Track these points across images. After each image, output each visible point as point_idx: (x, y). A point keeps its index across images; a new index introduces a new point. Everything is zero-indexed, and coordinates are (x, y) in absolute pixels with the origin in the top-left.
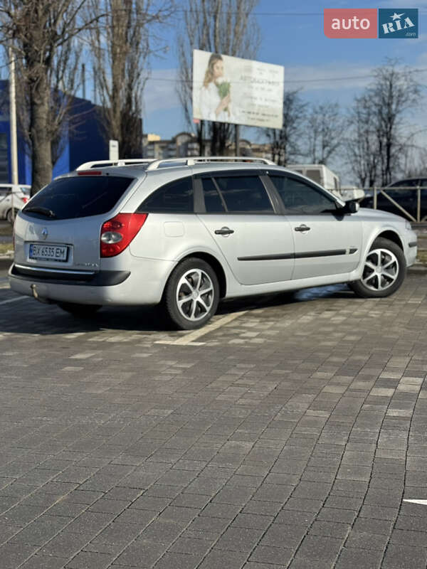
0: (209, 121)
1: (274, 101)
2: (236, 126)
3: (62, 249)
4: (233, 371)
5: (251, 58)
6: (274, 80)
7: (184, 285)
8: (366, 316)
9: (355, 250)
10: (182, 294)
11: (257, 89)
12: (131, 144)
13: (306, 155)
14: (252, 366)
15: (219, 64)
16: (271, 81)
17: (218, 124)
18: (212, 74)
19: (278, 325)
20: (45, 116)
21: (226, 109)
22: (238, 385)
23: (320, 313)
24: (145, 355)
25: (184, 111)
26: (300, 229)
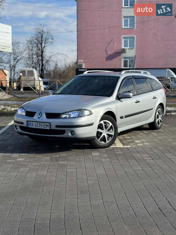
1: (8, 41)
6: (8, 32)
11: (1, 35)
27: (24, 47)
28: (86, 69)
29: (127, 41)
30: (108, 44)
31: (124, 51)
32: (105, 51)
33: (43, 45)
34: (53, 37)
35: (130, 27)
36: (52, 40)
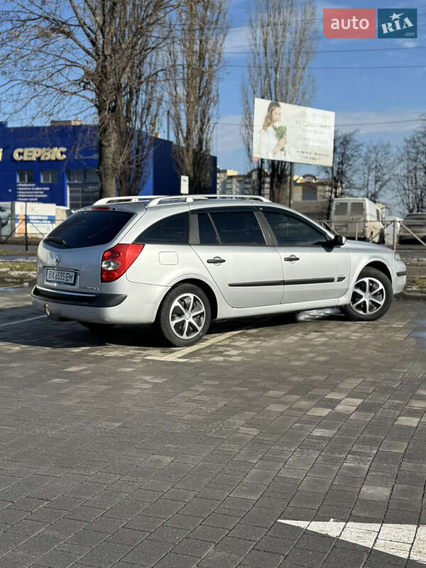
0: (269, 160)
1: (326, 142)
2: (291, 163)
3: (71, 274)
4: (197, 387)
5: (306, 106)
6: (326, 124)
7: (177, 308)
8: (347, 338)
9: (344, 278)
10: (175, 315)
11: (310, 131)
12: (201, 179)
13: (360, 189)
14: (216, 383)
15: (277, 110)
16: (323, 124)
17: (276, 162)
18: (271, 119)
19: (264, 344)
20: (111, 156)
21: (282, 150)
22: (194, 401)
23: (306, 334)
24: (129, 370)
25: (247, 151)
26: (290, 259)
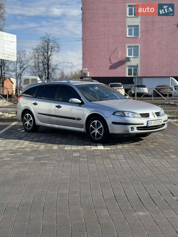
1: (13, 49)
6: (13, 41)
11: (6, 44)
27: (30, 56)
28: (90, 77)
29: (132, 50)
30: (112, 53)
31: (128, 60)
32: (109, 60)
33: (49, 53)
34: (59, 46)
35: (134, 35)
36: (58, 49)
